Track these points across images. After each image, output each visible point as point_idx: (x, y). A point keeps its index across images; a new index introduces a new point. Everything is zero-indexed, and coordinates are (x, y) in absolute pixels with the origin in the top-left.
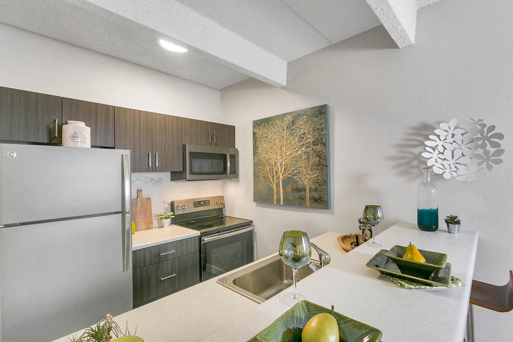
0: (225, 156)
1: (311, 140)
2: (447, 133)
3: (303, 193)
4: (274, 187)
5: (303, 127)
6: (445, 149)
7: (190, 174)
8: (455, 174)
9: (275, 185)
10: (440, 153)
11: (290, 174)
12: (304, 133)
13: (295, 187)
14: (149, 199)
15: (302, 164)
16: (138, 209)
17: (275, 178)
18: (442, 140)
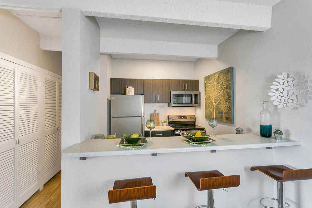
0: (192, 95)
1: (225, 86)
2: (284, 81)
3: (222, 115)
4: (212, 111)
5: (222, 79)
6: (284, 90)
7: (173, 104)
8: (285, 105)
9: (212, 110)
10: (281, 93)
11: (217, 104)
12: (222, 83)
13: (219, 111)
14: (158, 114)
15: (222, 99)
16: (154, 117)
17: (212, 106)
18: (282, 85)
